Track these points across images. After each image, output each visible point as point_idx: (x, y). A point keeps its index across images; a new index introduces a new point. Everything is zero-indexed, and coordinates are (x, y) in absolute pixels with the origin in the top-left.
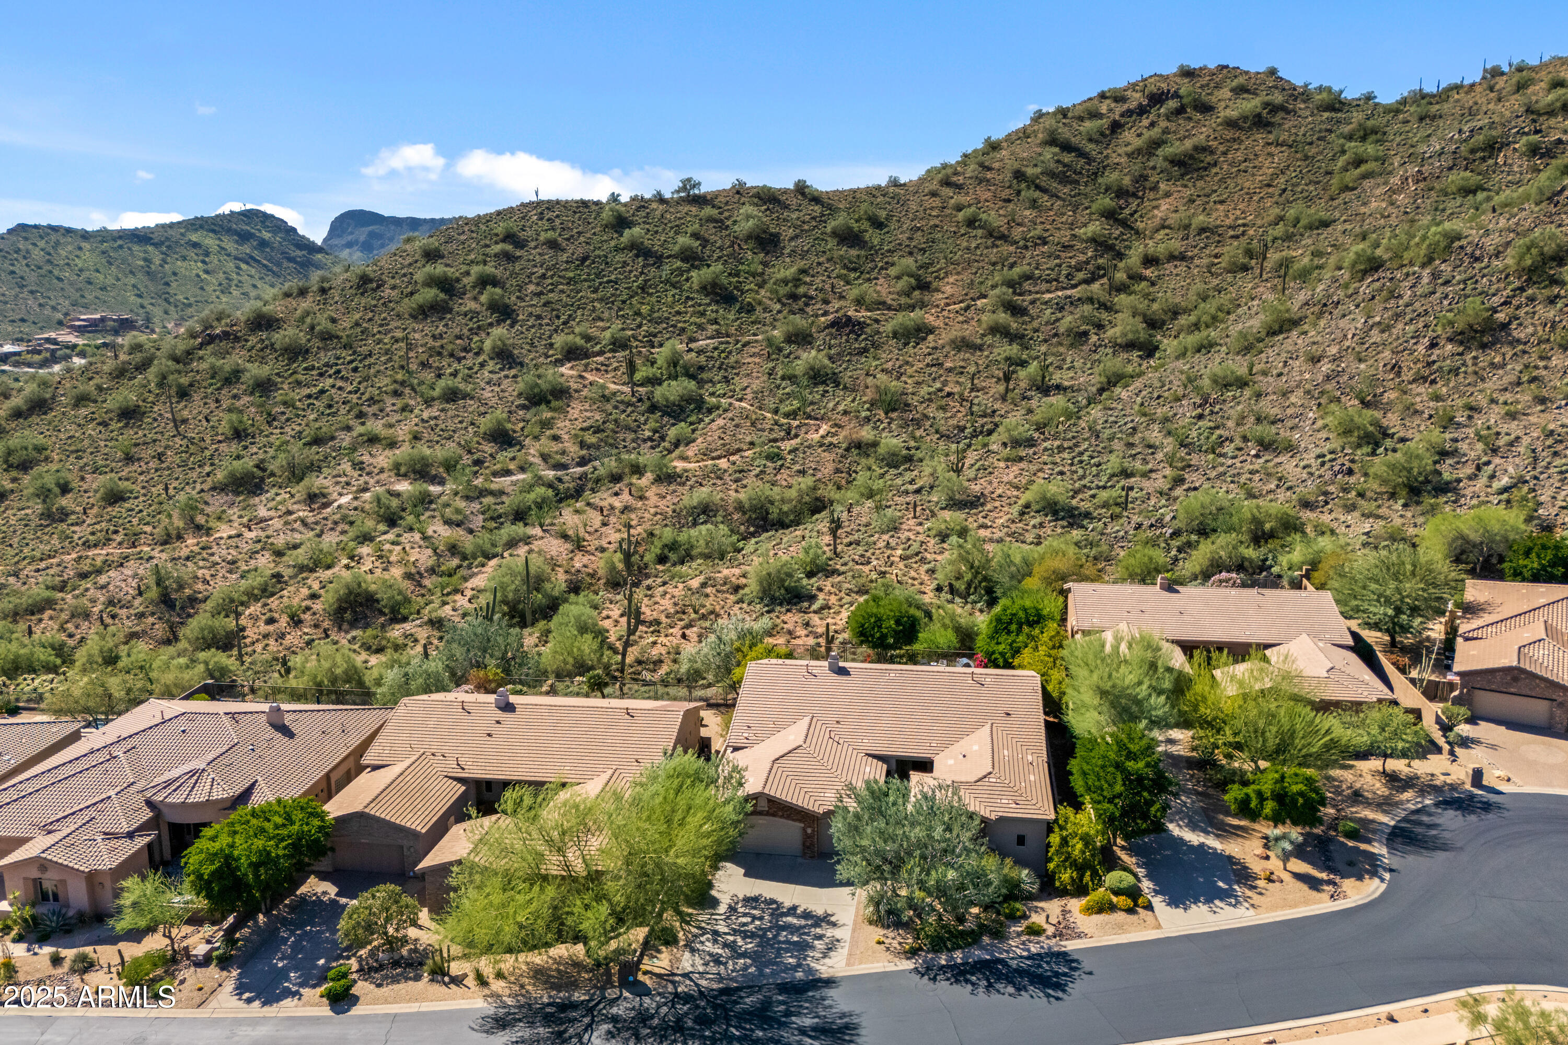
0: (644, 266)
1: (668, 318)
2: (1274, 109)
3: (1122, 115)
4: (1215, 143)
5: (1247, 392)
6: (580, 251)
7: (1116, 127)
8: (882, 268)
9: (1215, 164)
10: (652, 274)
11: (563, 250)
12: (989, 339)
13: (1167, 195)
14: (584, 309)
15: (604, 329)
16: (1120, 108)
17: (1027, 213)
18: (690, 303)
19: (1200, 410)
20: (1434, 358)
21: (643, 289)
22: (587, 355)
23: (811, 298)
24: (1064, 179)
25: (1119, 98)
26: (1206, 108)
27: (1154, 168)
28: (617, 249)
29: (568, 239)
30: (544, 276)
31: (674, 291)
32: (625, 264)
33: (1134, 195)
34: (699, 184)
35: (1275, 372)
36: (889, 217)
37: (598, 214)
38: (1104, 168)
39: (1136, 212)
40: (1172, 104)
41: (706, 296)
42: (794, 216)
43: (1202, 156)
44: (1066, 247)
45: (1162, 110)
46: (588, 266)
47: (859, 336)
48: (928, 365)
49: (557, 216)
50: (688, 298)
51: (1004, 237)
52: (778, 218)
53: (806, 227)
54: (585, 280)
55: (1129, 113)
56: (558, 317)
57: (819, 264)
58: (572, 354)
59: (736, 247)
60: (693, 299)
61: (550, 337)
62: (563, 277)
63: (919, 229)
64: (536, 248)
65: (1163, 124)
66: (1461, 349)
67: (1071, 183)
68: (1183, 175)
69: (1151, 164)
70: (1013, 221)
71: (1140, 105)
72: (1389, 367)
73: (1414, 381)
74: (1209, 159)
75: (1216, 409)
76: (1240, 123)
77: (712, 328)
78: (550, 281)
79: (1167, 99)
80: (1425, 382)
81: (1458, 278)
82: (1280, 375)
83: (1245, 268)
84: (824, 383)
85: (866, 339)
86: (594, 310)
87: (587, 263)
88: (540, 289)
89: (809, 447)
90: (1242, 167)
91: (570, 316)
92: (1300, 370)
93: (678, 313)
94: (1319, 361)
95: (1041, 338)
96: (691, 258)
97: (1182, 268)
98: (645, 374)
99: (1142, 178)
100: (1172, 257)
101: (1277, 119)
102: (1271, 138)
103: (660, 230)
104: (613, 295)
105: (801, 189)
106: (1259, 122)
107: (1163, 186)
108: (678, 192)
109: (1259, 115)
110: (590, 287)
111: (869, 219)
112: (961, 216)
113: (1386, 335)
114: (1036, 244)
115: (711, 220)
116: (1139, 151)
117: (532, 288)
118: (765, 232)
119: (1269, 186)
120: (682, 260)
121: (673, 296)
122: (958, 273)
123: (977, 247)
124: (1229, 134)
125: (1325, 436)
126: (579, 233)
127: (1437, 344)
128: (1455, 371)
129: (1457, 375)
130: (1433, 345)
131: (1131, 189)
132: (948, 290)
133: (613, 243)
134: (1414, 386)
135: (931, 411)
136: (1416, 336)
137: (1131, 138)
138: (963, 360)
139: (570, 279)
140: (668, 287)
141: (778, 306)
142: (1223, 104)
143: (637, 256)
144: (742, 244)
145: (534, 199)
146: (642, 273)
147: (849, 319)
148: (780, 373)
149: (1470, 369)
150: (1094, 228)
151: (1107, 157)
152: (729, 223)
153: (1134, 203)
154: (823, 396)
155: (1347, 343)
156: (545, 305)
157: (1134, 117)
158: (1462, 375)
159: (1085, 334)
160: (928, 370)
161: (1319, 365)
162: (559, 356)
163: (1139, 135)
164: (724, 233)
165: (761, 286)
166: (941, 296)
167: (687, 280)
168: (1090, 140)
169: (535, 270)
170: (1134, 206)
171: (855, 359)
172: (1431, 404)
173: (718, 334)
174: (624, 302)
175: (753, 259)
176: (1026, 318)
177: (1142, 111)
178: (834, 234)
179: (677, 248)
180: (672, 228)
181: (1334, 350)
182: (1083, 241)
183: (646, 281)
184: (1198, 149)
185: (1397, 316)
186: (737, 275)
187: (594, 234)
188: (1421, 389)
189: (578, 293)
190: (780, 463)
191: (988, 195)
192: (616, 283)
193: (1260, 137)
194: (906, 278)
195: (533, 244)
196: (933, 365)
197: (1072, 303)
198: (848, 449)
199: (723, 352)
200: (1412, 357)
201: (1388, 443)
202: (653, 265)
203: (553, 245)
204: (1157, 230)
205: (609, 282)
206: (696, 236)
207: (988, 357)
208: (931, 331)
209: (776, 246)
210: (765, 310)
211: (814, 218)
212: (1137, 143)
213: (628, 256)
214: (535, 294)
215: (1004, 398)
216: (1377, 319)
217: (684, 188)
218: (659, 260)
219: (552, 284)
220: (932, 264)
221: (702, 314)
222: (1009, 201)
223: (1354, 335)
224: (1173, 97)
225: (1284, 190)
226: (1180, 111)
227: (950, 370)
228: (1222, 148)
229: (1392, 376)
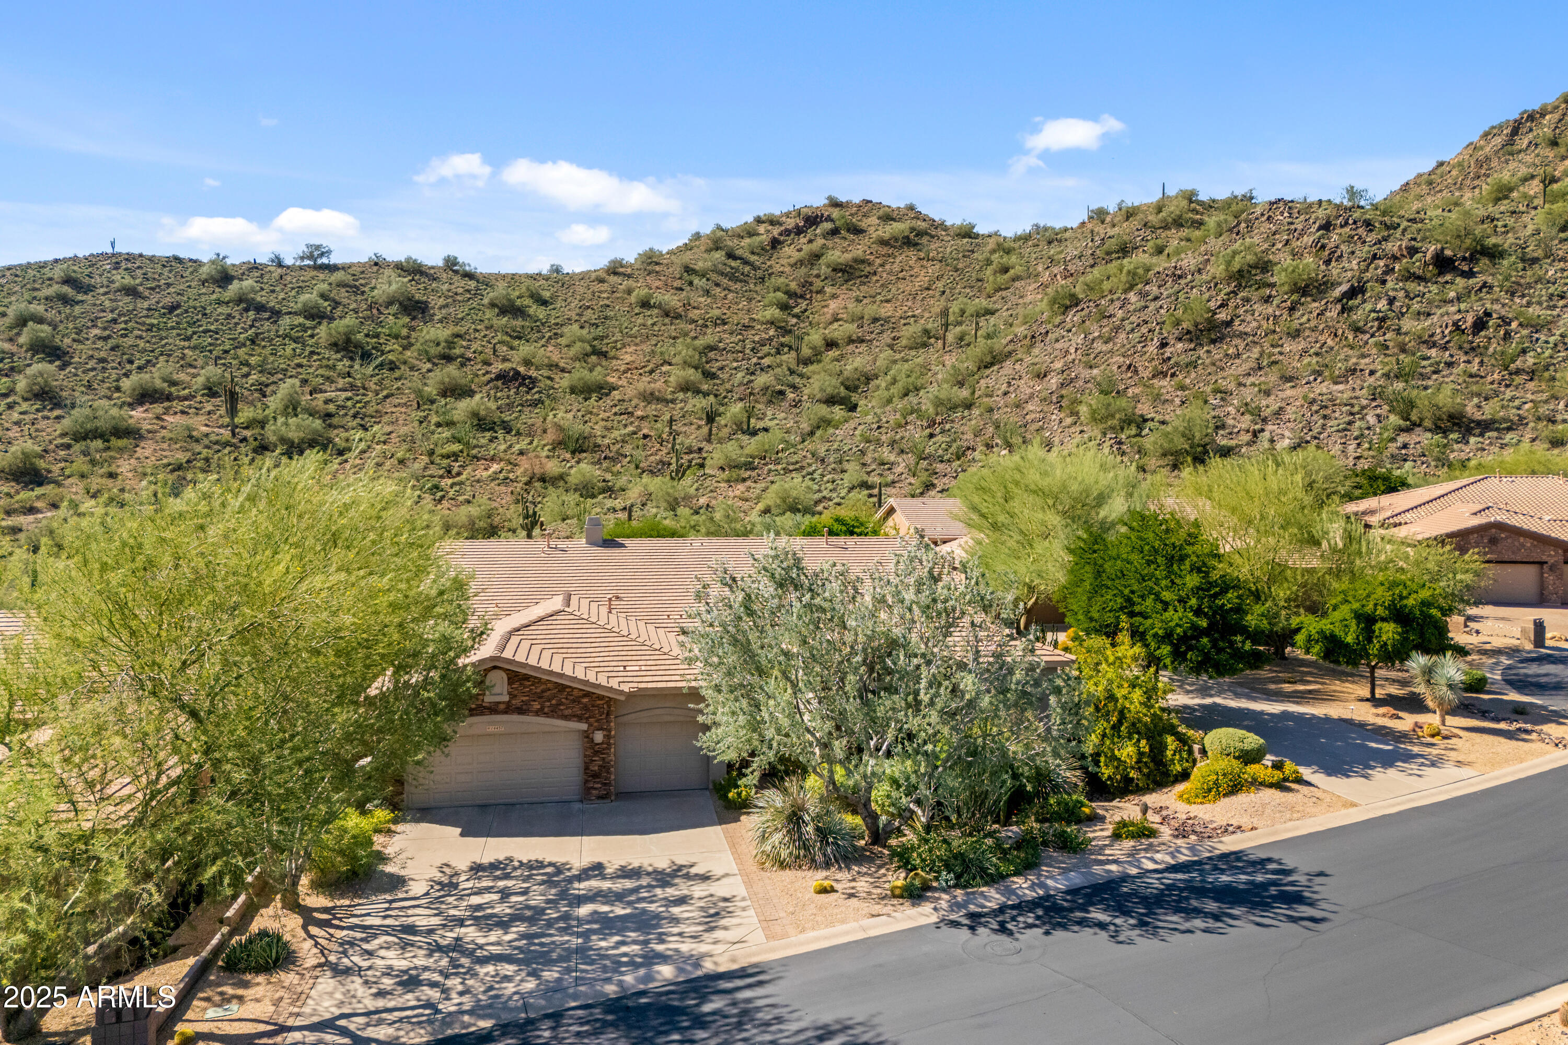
0: (255, 320)
1: (286, 370)
2: (921, 234)
3: (781, 234)
4: (872, 258)
5: (976, 412)
6: (168, 301)
7: (775, 243)
8: (550, 338)
9: (875, 273)
10: (266, 328)
11: (145, 298)
12: (681, 395)
13: (834, 296)
14: (169, 355)
15: (194, 376)
16: (776, 231)
17: (703, 299)
18: (315, 357)
19: (928, 431)
20: (1167, 355)
21: (253, 342)
22: (169, 398)
23: (469, 360)
24: (733, 278)
25: (773, 221)
26: (857, 231)
27: (818, 276)
28: (219, 302)
29: (152, 289)
30: (114, 321)
31: (294, 345)
32: (229, 316)
33: (802, 297)
34: (329, 252)
35: (1000, 392)
36: (554, 297)
37: (196, 271)
38: (770, 275)
39: (806, 310)
40: (828, 226)
41: (337, 352)
42: (446, 287)
43: (862, 267)
44: (747, 327)
45: (818, 231)
46: (177, 316)
47: (531, 389)
48: (615, 414)
49: (139, 267)
50: (312, 353)
51: (678, 316)
52: (426, 289)
53: (459, 298)
54: (173, 328)
55: (787, 232)
56: (131, 362)
57: (476, 330)
58: (145, 396)
59: (375, 311)
60: (318, 354)
61: (117, 380)
62: (144, 324)
63: (588, 307)
64: (106, 294)
65: (820, 242)
66: (1192, 346)
67: (741, 281)
68: (847, 281)
69: (815, 272)
70: (687, 305)
71: (797, 226)
72: (1124, 368)
73: (1154, 376)
74: (868, 269)
75: (948, 426)
76: (892, 242)
77: (341, 383)
78: (123, 326)
79: (821, 221)
80: (1166, 376)
81: (1165, 293)
82: (1005, 394)
83: (925, 345)
84: (492, 429)
85: (540, 392)
86: (183, 357)
87: (178, 312)
88: (107, 333)
89: (478, 481)
90: (901, 275)
91: (148, 362)
92: (1026, 386)
93: (300, 366)
94: (1045, 376)
95: (736, 397)
96: (315, 315)
97: (863, 348)
98: (251, 415)
99: (807, 284)
100: (851, 341)
101: (924, 240)
102: (922, 255)
103: (278, 289)
104: (210, 344)
105: (451, 264)
106: (908, 242)
107: (828, 290)
108: (302, 258)
109: (907, 237)
110: (179, 335)
111: (532, 296)
112: (633, 299)
113: (1110, 345)
114: (716, 324)
115: (342, 285)
116: (801, 262)
117: (96, 331)
118: (409, 299)
119: (928, 289)
120: (305, 317)
121: (294, 350)
122: (636, 345)
123: (653, 325)
124: (884, 250)
125: (1078, 429)
126: (169, 285)
127: (1167, 344)
128: (1193, 365)
129: (1195, 367)
130: (1163, 345)
131: (799, 291)
132: (628, 358)
133: (214, 297)
134: (1155, 381)
135: (628, 449)
136: (1144, 340)
137: (790, 252)
138: (656, 410)
139: (153, 325)
140: (287, 341)
141: (429, 366)
142: (873, 229)
143: (247, 310)
144: (382, 309)
145: (110, 250)
146: (251, 326)
147: (517, 373)
148: (433, 421)
149: (1208, 361)
150: (773, 312)
151: (770, 267)
152: (366, 289)
153: (804, 305)
154: (491, 441)
155: (1070, 358)
156: (112, 349)
157: (792, 236)
158: (1200, 367)
159: (782, 393)
160: (617, 418)
161: (1047, 379)
162: (129, 400)
163: (800, 250)
164: (359, 298)
165: (405, 348)
166: (619, 362)
167: (312, 336)
168: (753, 253)
169: (102, 314)
170: (804, 306)
171: (527, 409)
172: (1179, 393)
173: (352, 387)
174: (226, 352)
175: (393, 321)
176: (718, 382)
177: (799, 231)
178: (493, 305)
179: (300, 305)
180: (293, 288)
181: (1058, 365)
182: (763, 323)
183: (257, 334)
184: (856, 260)
185: (1117, 329)
186: (377, 336)
187: (189, 287)
188: (1164, 383)
189: (161, 339)
190: (440, 494)
191: (658, 283)
192: (217, 333)
193: (912, 253)
194: (579, 344)
195: (102, 290)
196: (621, 414)
197: (762, 369)
198: (528, 483)
199: (357, 402)
200: (1145, 357)
201: (1150, 424)
202: (268, 319)
203: (131, 291)
204: (831, 323)
205: (205, 332)
206: (323, 296)
207: (682, 409)
208: (614, 388)
209: (423, 312)
210: (412, 368)
211: (468, 291)
212: (797, 256)
213: (236, 311)
214: (100, 338)
215: (709, 441)
216: (1096, 334)
217: (311, 257)
218: (276, 314)
219: (126, 329)
220: (607, 337)
221: (333, 368)
222: (682, 289)
223: (1077, 349)
224: (826, 220)
225: (944, 292)
226: (835, 232)
227: (642, 418)
228: (878, 261)
229: (1129, 375)
